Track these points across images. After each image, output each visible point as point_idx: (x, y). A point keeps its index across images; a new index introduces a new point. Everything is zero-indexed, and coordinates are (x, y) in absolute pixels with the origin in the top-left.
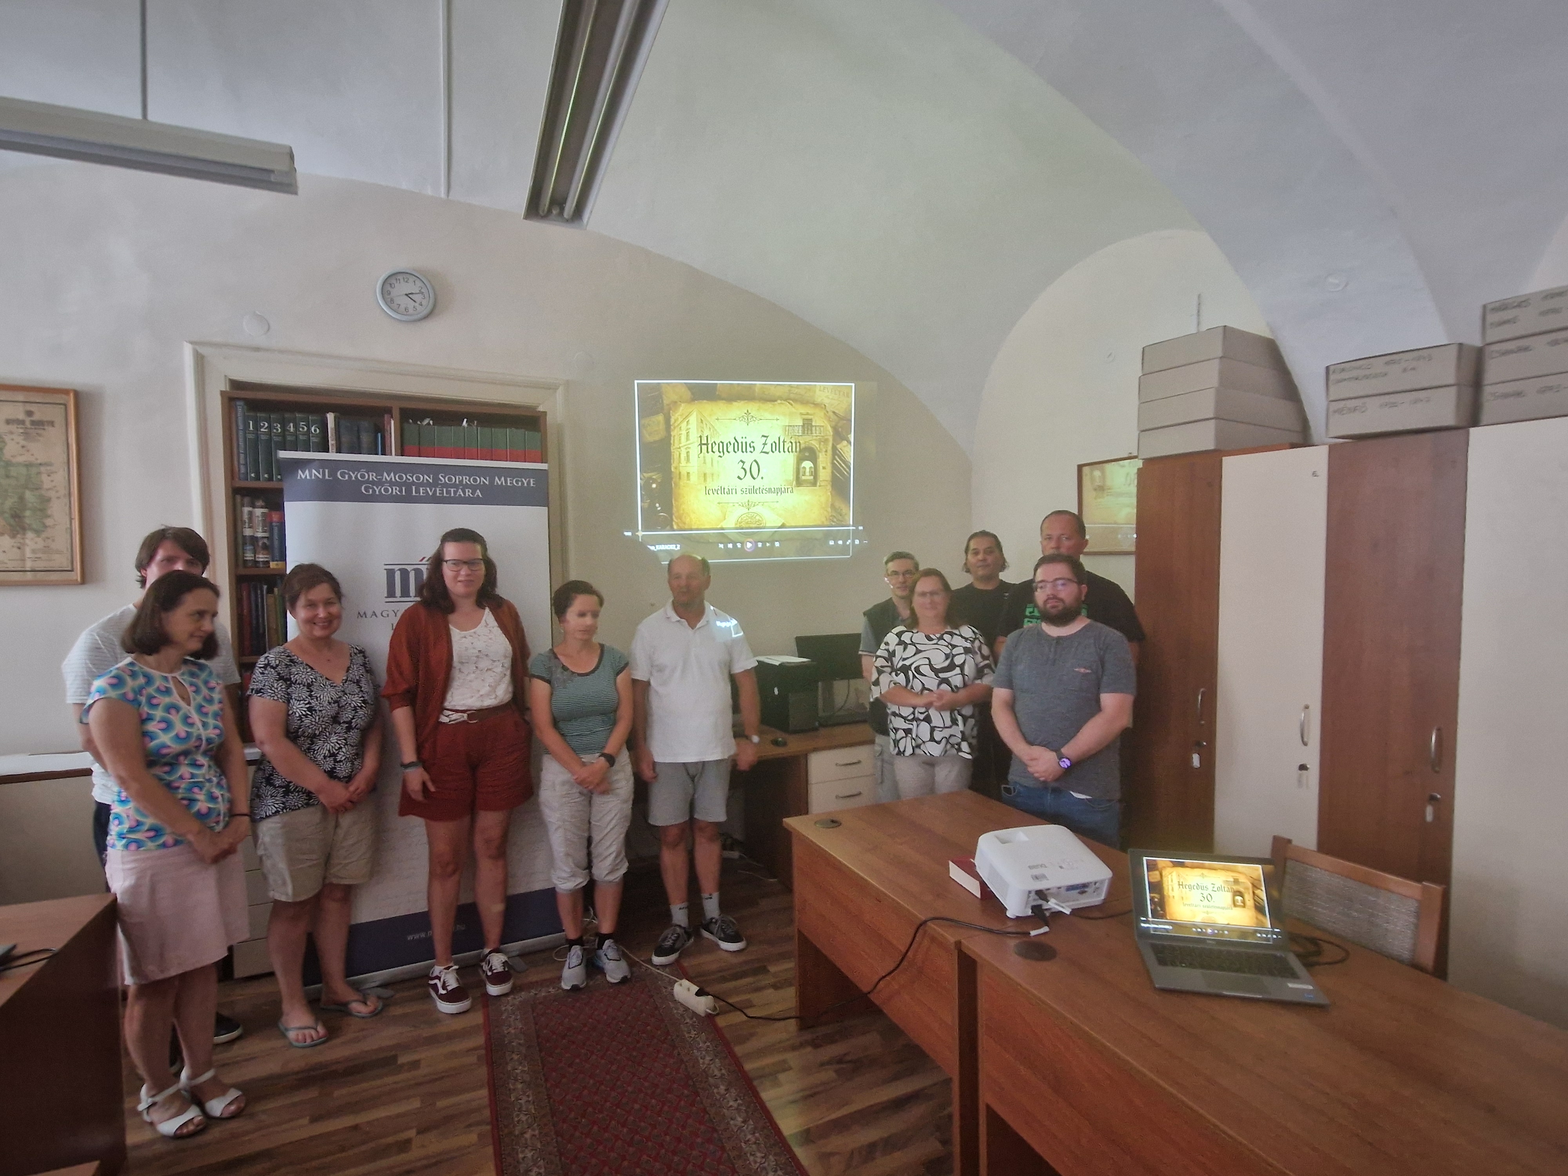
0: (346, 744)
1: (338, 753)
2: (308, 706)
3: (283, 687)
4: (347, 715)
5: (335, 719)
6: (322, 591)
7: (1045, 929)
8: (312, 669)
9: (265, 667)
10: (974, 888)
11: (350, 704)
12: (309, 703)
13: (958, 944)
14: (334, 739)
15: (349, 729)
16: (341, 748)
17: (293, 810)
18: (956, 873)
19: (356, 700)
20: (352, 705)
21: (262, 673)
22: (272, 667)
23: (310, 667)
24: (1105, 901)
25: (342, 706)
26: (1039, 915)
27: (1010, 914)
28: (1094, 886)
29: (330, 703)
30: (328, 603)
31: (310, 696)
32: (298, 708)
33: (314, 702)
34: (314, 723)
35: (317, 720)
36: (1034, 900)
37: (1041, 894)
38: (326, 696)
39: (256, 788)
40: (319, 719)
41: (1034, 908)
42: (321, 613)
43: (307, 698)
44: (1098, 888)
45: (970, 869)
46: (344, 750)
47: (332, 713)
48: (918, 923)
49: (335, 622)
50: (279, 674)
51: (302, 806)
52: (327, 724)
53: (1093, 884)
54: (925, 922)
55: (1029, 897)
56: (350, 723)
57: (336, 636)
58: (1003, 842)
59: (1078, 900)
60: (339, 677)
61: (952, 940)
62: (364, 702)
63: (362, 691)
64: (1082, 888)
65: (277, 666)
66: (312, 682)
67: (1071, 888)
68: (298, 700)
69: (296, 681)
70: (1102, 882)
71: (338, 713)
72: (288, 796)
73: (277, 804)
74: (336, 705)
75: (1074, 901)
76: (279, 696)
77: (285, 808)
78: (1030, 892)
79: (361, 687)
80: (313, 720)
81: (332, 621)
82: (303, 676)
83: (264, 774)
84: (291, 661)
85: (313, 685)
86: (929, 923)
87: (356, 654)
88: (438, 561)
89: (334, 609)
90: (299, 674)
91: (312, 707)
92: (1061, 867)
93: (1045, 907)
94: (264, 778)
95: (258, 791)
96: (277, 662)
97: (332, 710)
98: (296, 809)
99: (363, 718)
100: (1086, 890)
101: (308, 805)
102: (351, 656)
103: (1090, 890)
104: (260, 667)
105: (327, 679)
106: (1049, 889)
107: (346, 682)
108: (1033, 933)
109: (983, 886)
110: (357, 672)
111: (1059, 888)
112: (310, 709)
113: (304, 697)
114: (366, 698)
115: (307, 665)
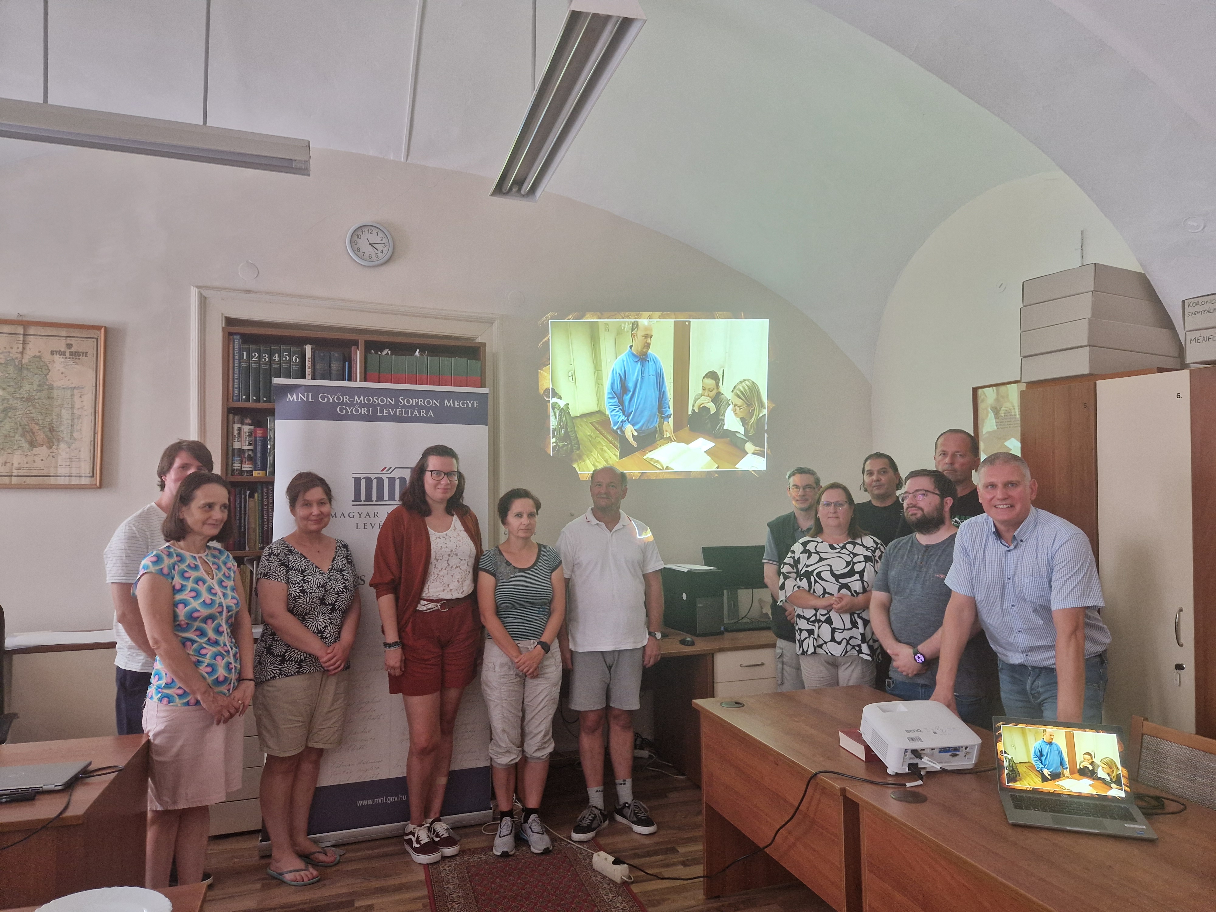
0: (331, 623)
1: (324, 631)
2: (301, 588)
3: (284, 571)
4: (331, 599)
5: (322, 601)
6: (316, 493)
7: (920, 782)
8: (305, 558)
9: (270, 555)
10: (859, 752)
11: (334, 589)
12: (302, 586)
13: (843, 791)
14: (321, 618)
15: (333, 610)
16: (326, 626)
17: (287, 676)
18: (846, 742)
19: (339, 586)
20: (336, 590)
21: (268, 560)
22: (275, 555)
23: (304, 556)
24: (976, 765)
25: (328, 590)
26: (914, 771)
27: (889, 771)
28: (965, 751)
29: (318, 587)
30: (321, 503)
31: (303, 580)
32: (295, 590)
33: (306, 586)
34: (305, 603)
35: (308, 601)
36: (910, 758)
37: (917, 753)
38: (316, 580)
39: (259, 656)
40: (309, 600)
41: (910, 766)
42: (315, 510)
43: (300, 582)
44: (968, 753)
45: (858, 737)
46: (329, 628)
47: (320, 595)
48: (810, 776)
49: (326, 520)
50: (281, 561)
51: (294, 673)
52: (315, 605)
53: (964, 748)
54: (816, 774)
55: (905, 755)
56: (333, 605)
57: (324, 531)
58: (884, 711)
59: (950, 762)
60: (326, 567)
61: (838, 786)
62: (345, 587)
63: (344, 579)
64: (954, 751)
65: (279, 554)
66: (305, 568)
67: (944, 750)
68: (293, 584)
69: (293, 567)
70: (972, 747)
71: (324, 596)
72: (284, 664)
73: (275, 670)
74: (323, 589)
75: (947, 762)
76: (282, 578)
77: (280, 674)
78: (906, 751)
79: (343, 575)
80: (305, 600)
81: (323, 519)
82: (298, 564)
83: (266, 644)
84: (289, 551)
85: (305, 571)
86: (819, 775)
87: (340, 548)
88: (420, 470)
89: (325, 509)
90: (296, 562)
91: (305, 589)
92: (935, 733)
93: (920, 766)
94: (265, 648)
95: (260, 659)
96: (279, 551)
97: (320, 593)
98: (289, 676)
99: (344, 602)
100: (957, 753)
101: (298, 672)
102: (336, 549)
103: (961, 753)
104: (266, 556)
105: (316, 566)
106: (924, 750)
107: (331, 570)
108: (908, 785)
109: (868, 750)
110: (340, 563)
111: (933, 749)
112: (303, 591)
113: (298, 581)
114: (347, 584)
115: (301, 554)
